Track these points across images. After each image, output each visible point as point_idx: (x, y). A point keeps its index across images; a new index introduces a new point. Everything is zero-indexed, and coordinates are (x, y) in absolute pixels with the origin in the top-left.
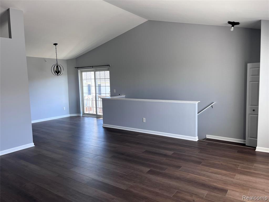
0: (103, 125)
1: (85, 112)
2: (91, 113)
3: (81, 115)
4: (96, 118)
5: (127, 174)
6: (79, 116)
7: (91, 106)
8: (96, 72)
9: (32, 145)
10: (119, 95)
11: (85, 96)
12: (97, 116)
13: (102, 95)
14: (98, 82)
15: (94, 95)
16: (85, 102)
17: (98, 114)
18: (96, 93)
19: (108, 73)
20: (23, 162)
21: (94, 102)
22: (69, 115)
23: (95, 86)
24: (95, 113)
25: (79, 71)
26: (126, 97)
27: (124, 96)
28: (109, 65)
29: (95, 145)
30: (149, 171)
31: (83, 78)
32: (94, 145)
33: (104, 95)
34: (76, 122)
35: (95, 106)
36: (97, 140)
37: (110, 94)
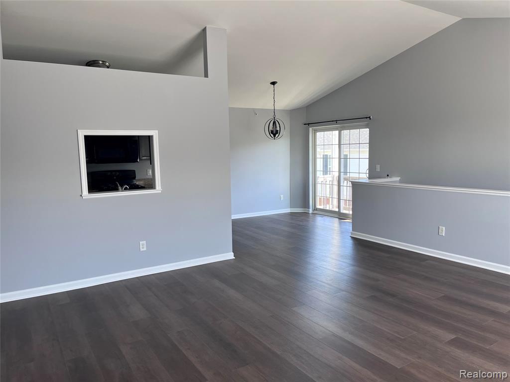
0: (352, 233)
1: (318, 207)
2: (328, 208)
3: (311, 211)
4: (337, 219)
5: (403, 338)
6: (307, 214)
7: (328, 196)
8: (342, 131)
9: (230, 256)
10: (388, 176)
11: (318, 177)
12: (341, 216)
13: (352, 175)
14: (344, 150)
15: (337, 174)
16: (319, 187)
17: (342, 212)
18: (340, 172)
19: (365, 132)
20: (217, 283)
21: (336, 188)
22: (288, 210)
23: (340, 158)
24: (337, 210)
25: (311, 129)
26: (401, 182)
27: (398, 179)
28: (370, 117)
29: (337, 271)
30: (453, 340)
31: (318, 142)
32: (335, 270)
33: (357, 175)
34: (301, 223)
35: (335, 195)
36: (339, 261)
37: (368, 175)
